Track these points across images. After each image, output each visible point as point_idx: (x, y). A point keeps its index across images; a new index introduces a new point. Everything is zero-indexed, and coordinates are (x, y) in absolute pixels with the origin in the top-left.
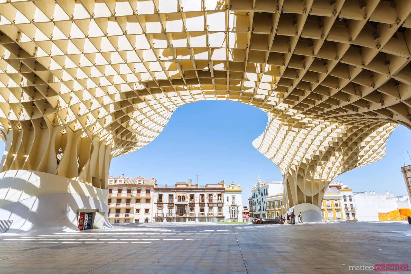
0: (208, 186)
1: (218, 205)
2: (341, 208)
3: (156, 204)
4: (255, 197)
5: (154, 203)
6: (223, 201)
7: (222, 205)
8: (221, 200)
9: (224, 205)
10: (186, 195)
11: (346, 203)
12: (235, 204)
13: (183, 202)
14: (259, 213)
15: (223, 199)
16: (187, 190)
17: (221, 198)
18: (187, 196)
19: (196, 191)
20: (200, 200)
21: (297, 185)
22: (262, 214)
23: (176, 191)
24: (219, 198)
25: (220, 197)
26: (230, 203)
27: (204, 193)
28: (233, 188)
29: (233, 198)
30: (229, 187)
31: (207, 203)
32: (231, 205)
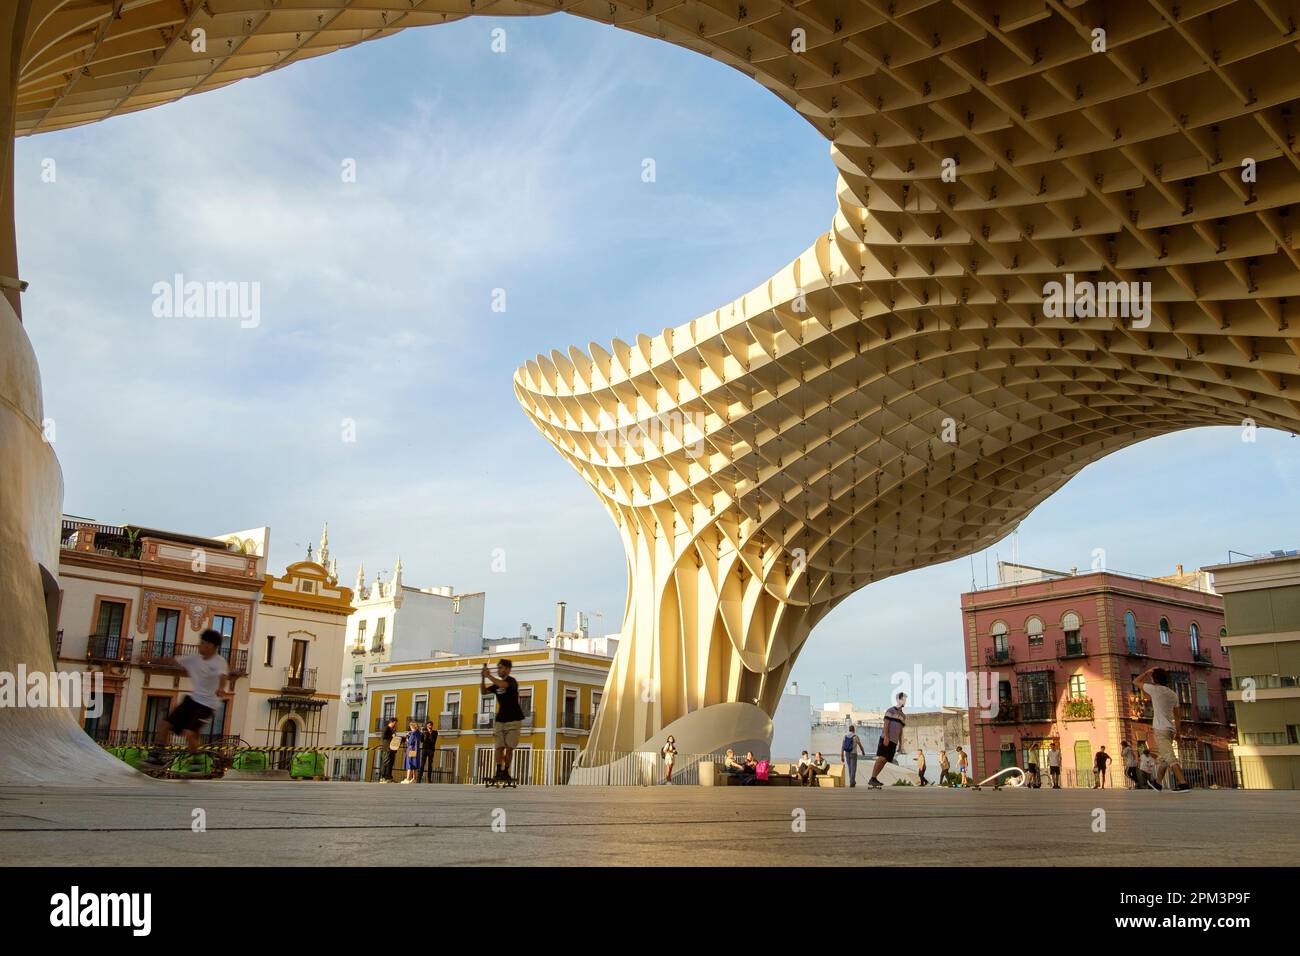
0: (164, 553)
6: (240, 664)
12: (307, 686)
19: (79, 572)
26: (275, 679)
27: (132, 594)
28: (307, 586)
29: (300, 648)
30: (287, 579)
31: (141, 667)
32: (284, 691)
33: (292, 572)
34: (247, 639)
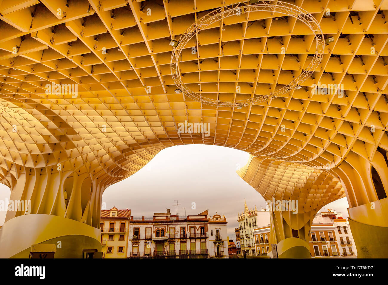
0: (190, 218)
1: (201, 241)
2: (336, 241)
3: (131, 241)
4: (242, 229)
5: (129, 239)
6: (206, 236)
7: (206, 240)
8: (204, 234)
9: (207, 240)
10: (166, 228)
11: (341, 235)
12: (220, 239)
13: (161, 237)
14: (248, 249)
15: (206, 233)
16: (166, 223)
17: (204, 232)
18: (167, 230)
19: (177, 223)
20: (181, 234)
21: (283, 218)
22: (251, 250)
23: (154, 224)
24: (202, 232)
25: (204, 230)
26: (214, 238)
27: (186, 226)
28: (217, 219)
29: (218, 231)
30: (213, 219)
31: (189, 238)
32: (216, 240)
33: (214, 217)
34: (207, 231)
